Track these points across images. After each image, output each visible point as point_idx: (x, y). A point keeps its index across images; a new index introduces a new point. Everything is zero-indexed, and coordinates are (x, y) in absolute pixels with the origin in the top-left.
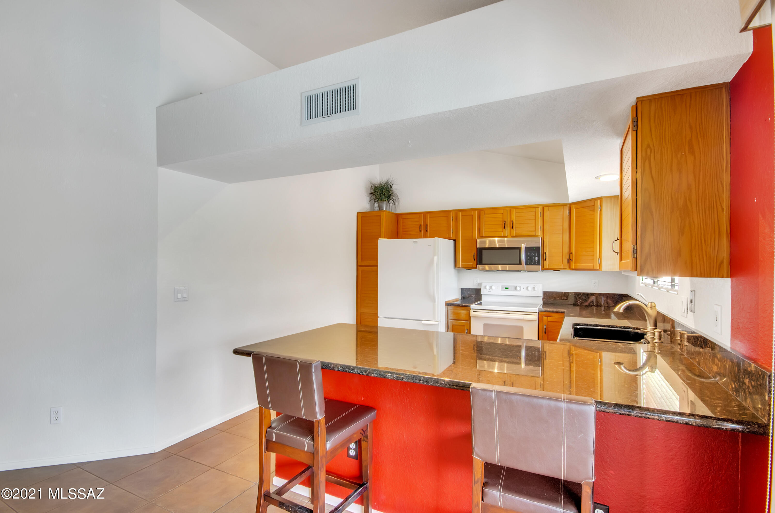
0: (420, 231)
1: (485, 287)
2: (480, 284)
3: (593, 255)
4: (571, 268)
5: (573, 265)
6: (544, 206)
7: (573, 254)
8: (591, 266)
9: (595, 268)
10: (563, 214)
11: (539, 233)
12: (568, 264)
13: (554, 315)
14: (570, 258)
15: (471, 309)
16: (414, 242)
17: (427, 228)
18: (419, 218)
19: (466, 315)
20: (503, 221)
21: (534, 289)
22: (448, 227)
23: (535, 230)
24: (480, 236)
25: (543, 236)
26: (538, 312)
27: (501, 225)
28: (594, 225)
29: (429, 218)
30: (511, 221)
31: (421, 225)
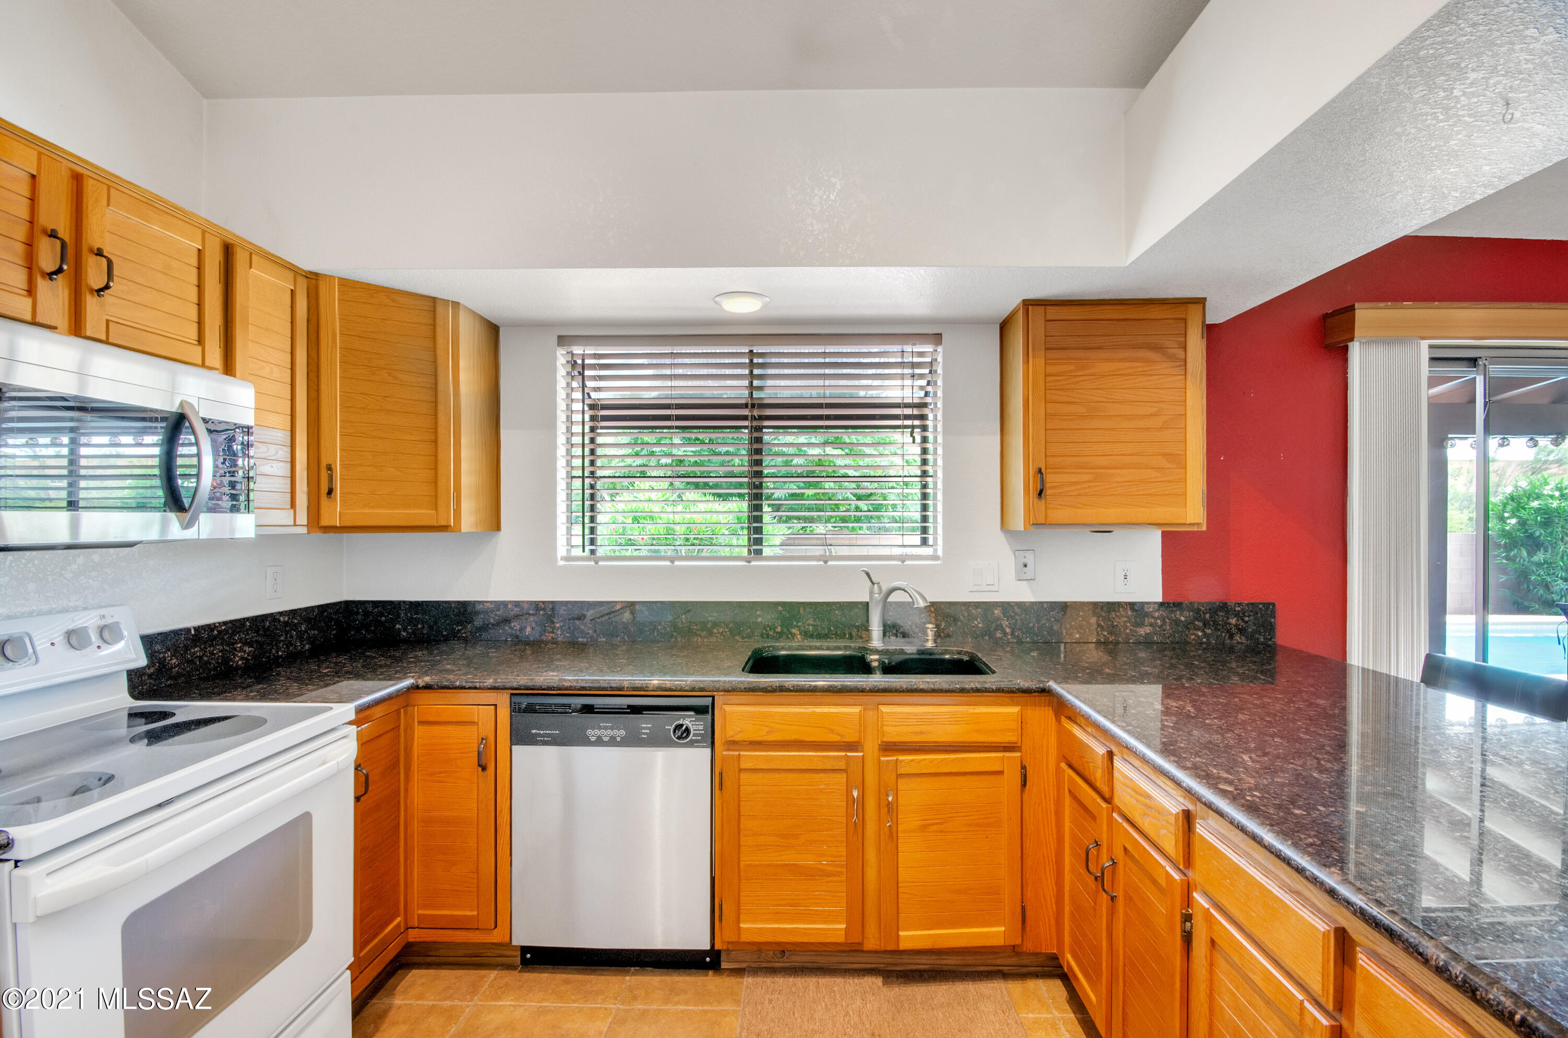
3: (435, 482)
4: (325, 522)
5: (333, 513)
6: (230, 241)
7: (334, 469)
8: (424, 515)
9: (439, 524)
10: (292, 307)
11: (215, 356)
12: (308, 507)
13: (378, 712)
14: (321, 488)
20: (39, 229)
21: (105, 634)
23: (200, 342)
25: (230, 370)
26: (353, 717)
27: (21, 247)
28: (437, 384)
30: (87, 248)
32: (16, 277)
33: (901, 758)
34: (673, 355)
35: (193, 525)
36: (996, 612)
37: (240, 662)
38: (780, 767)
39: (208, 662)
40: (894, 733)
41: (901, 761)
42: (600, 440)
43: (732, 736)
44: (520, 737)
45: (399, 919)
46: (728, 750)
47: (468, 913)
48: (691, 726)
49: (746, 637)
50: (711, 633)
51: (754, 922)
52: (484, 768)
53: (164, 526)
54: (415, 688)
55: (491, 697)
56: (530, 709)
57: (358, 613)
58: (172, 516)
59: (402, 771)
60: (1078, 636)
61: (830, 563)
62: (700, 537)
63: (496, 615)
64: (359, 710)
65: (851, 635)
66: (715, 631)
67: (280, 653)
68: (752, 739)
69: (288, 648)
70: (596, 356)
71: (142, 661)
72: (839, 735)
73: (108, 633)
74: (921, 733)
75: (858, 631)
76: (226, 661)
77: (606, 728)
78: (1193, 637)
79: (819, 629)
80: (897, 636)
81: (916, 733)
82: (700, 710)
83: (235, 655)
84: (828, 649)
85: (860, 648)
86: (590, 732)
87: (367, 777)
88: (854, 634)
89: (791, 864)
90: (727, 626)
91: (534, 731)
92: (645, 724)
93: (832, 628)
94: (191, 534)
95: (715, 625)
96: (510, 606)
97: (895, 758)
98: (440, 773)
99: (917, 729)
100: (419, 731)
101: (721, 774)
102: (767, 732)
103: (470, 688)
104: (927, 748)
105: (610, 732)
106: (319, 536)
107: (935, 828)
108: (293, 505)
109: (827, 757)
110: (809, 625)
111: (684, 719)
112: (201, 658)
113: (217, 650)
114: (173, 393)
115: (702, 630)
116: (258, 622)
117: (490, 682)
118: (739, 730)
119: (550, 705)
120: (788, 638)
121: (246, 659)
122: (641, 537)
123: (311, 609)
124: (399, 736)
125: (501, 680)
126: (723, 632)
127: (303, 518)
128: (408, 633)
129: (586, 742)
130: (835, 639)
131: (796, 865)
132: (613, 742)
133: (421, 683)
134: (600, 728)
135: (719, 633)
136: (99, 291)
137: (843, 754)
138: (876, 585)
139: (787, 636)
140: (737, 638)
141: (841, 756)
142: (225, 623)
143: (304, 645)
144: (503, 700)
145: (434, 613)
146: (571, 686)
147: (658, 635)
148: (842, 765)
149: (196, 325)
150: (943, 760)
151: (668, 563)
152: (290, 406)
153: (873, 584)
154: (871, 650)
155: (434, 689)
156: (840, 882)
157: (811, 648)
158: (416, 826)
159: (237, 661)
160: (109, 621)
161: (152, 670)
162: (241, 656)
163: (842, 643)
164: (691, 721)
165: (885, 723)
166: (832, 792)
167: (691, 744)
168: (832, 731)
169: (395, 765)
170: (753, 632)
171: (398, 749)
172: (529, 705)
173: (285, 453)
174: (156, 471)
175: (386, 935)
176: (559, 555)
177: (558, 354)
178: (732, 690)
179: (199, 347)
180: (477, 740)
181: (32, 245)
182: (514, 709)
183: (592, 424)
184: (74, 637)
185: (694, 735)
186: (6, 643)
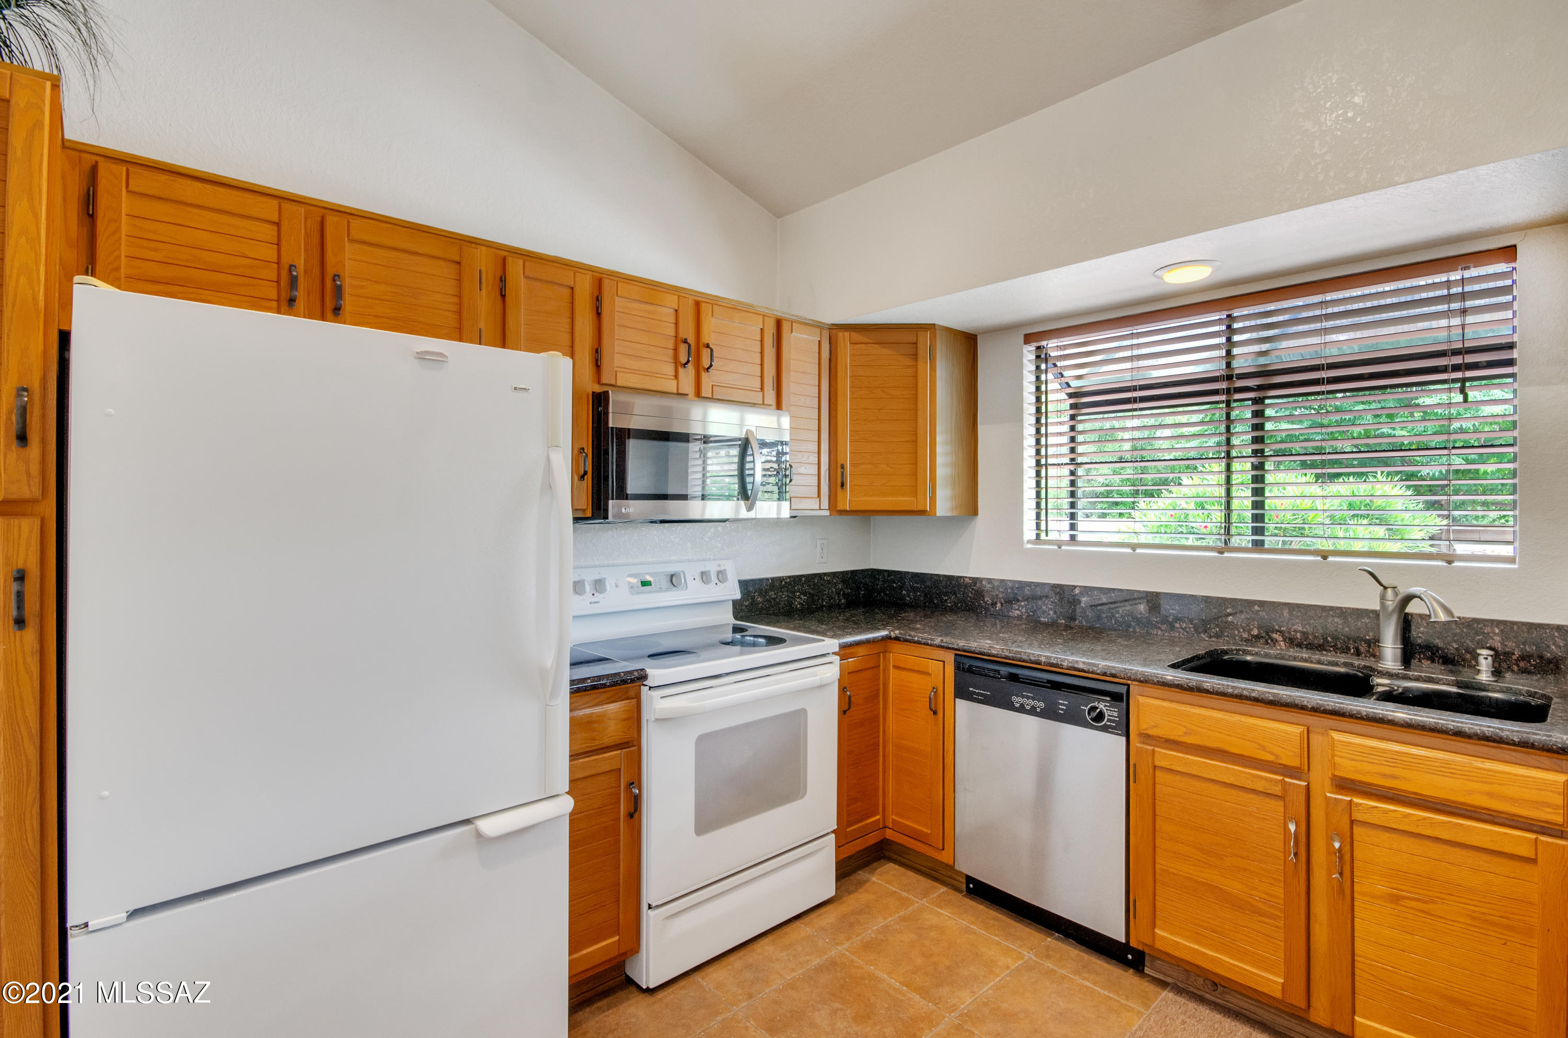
1: (579, 587)
3: (915, 474)
4: (840, 507)
5: (846, 500)
6: (780, 318)
7: (845, 469)
8: (905, 502)
9: (919, 509)
10: (819, 353)
11: (771, 397)
12: (829, 496)
13: (862, 651)
14: (837, 482)
15: (644, 690)
16: (422, 356)
17: (338, 291)
18: (278, 224)
19: (625, 720)
20: (679, 340)
21: (720, 576)
22: (460, 313)
23: (762, 389)
24: (599, 382)
25: (779, 406)
26: (837, 650)
27: (671, 352)
28: (916, 394)
29: (347, 244)
30: (701, 345)
31: (291, 267)
32: (669, 369)
33: (1357, 800)
34: (1132, 336)
35: (752, 509)
37: (798, 606)
38: (1200, 774)
39: (778, 603)
40: (1349, 769)
41: (1357, 805)
42: (1080, 427)
43: (1146, 729)
44: (962, 692)
45: (878, 817)
46: (1143, 743)
47: (924, 830)
48: (1105, 711)
49: (1214, 637)
50: (1172, 627)
51: (1172, 933)
52: (935, 713)
53: (737, 510)
54: (888, 638)
55: (941, 654)
56: (970, 670)
57: (878, 579)
58: (742, 503)
59: (881, 701)
61: (1330, 559)
62: (1283, 526)
63: (973, 589)
64: (843, 647)
65: (1357, 649)
66: (1177, 625)
67: (824, 603)
68: (1168, 737)
69: (830, 600)
70: (1059, 348)
71: (738, 596)
72: (1272, 754)
73: (721, 576)
74: (1393, 777)
75: (1369, 647)
76: (790, 604)
77: (1028, 698)
79: (1311, 637)
80: (1433, 661)
81: (1385, 776)
82: (1116, 698)
83: (795, 600)
84: (1319, 662)
85: (1365, 667)
86: (1014, 698)
87: (849, 698)
88: (1362, 649)
89: (1213, 885)
90: (1191, 621)
91: (971, 689)
92: (1063, 703)
93: (1329, 639)
94: (751, 515)
95: (1177, 619)
96: (984, 582)
97: (1349, 799)
98: (907, 710)
99: (1387, 770)
100: (893, 673)
101: (1135, 765)
102: (1185, 733)
103: (924, 644)
104: (1403, 798)
105: (1031, 702)
106: (837, 517)
107: (1414, 904)
108: (819, 495)
109: (1258, 776)
110: (1295, 631)
111: (1099, 703)
112: (774, 599)
113: (784, 596)
114: (741, 425)
115: (1163, 623)
116: (810, 578)
117: (938, 641)
118: (1154, 724)
119: (984, 668)
120: (1267, 643)
121: (801, 604)
122: (1204, 524)
123: (847, 572)
124: (879, 674)
125: (947, 640)
126: (1186, 628)
127: (825, 504)
128: (911, 598)
129: (1010, 706)
130: (1333, 653)
131: (1220, 889)
132: (1032, 712)
133: (893, 635)
134: (1023, 697)
135: (1181, 628)
136: (708, 368)
137: (1280, 778)
138: (1390, 591)
139: (1267, 641)
140: (1203, 635)
141: (1277, 779)
142: (789, 577)
143: (841, 600)
144: (950, 658)
145: (928, 583)
146: (997, 654)
147: (1115, 623)
148: (1277, 790)
149: (760, 378)
150: (1425, 819)
151: (1129, 550)
152: (817, 424)
153: (1385, 588)
154: (1379, 672)
155: (900, 641)
156: (1277, 927)
157: (1295, 659)
158: (890, 748)
159: (797, 603)
160: (722, 568)
161: (747, 603)
162: (799, 601)
163: (1342, 659)
164: (1105, 706)
165: (1336, 753)
166: (1265, 819)
167: (1105, 729)
168: (1264, 748)
169: (876, 696)
170: (1221, 631)
171: (879, 684)
172: (971, 666)
173: (814, 459)
174: (736, 473)
175: (867, 824)
176: (1026, 538)
177: (1025, 351)
178: (1145, 681)
179: (761, 393)
180: (931, 689)
181: (676, 350)
182: (958, 667)
183: (1072, 412)
184: (704, 576)
185: (1109, 720)
186: (672, 576)
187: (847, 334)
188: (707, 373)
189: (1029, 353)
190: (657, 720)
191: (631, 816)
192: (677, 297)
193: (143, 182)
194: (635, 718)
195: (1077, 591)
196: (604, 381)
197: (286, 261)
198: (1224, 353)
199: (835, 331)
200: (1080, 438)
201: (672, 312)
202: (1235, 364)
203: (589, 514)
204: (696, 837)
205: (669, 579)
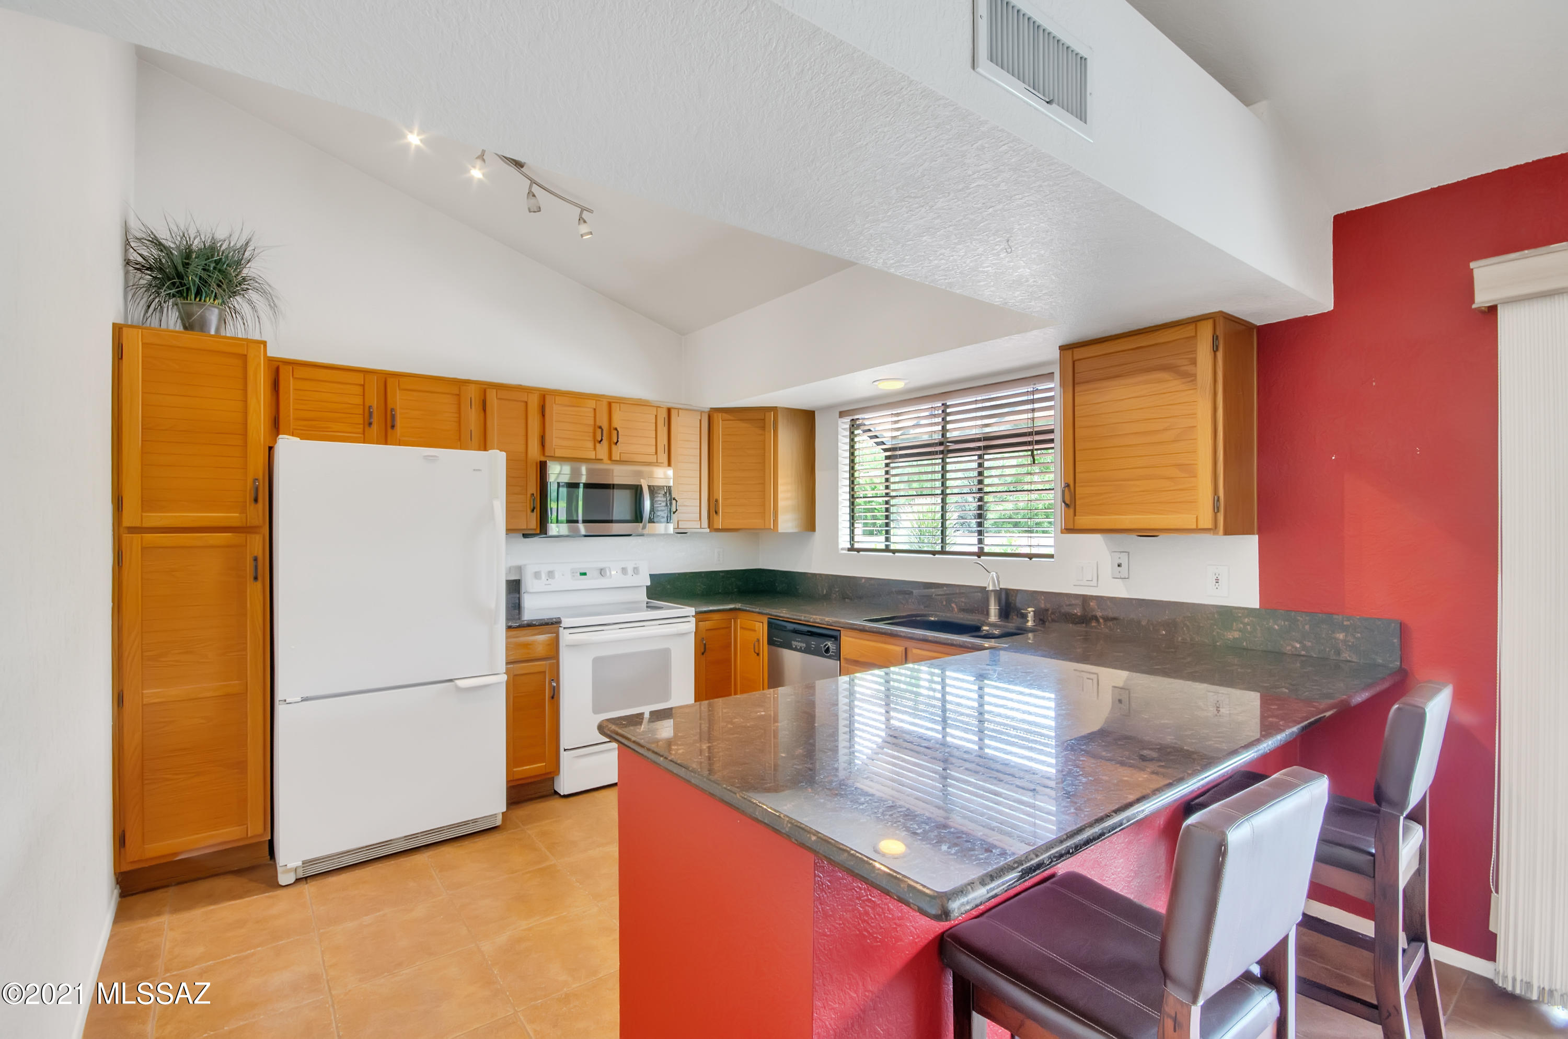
0: (370, 424)
1: (537, 575)
2: (520, 569)
3: (763, 505)
4: (715, 527)
5: (718, 522)
6: (670, 407)
7: (719, 502)
8: (756, 523)
9: (767, 528)
10: (700, 428)
11: (663, 458)
12: (708, 520)
13: (716, 616)
14: (713, 510)
15: (561, 629)
16: (426, 457)
17: (393, 417)
18: (363, 386)
19: (548, 645)
20: (596, 427)
21: (635, 571)
22: (459, 422)
23: (656, 453)
24: (544, 454)
25: (669, 465)
26: (694, 614)
27: (591, 434)
28: (764, 453)
29: (398, 392)
30: (612, 429)
31: (370, 407)
32: (590, 445)
35: (646, 528)
36: (1091, 604)
37: (699, 592)
44: (770, 641)
46: (845, 663)
48: (830, 647)
52: (758, 655)
54: (735, 609)
55: (761, 618)
57: (763, 576)
58: (636, 525)
59: (733, 649)
60: (1164, 632)
64: (698, 613)
65: (976, 610)
67: (720, 591)
69: (725, 589)
70: (874, 418)
71: (649, 584)
75: (982, 608)
76: (693, 591)
77: (799, 641)
78: (1289, 648)
82: (836, 638)
83: (697, 588)
85: (977, 619)
86: (793, 642)
87: (705, 645)
91: (774, 638)
92: (814, 643)
94: (645, 532)
96: (817, 576)
100: (739, 631)
105: (800, 644)
106: (714, 534)
108: (700, 519)
111: (828, 642)
112: (680, 587)
113: (688, 585)
116: (709, 574)
117: (757, 610)
121: (701, 591)
123: (739, 571)
124: (731, 631)
127: (705, 525)
129: (791, 648)
132: (800, 650)
133: (737, 607)
134: (797, 641)
136: (616, 443)
143: (734, 589)
144: (765, 621)
149: (655, 447)
152: (699, 473)
154: (984, 622)
155: (742, 610)
158: (738, 679)
159: (698, 590)
160: (637, 566)
161: (654, 589)
164: (831, 644)
167: (829, 657)
169: (728, 646)
171: (730, 639)
172: (775, 626)
173: (697, 496)
176: (841, 546)
177: (839, 422)
178: (853, 628)
179: (655, 456)
180: (755, 640)
181: (594, 433)
182: (770, 624)
183: (887, 461)
184: (624, 571)
185: (832, 652)
186: (601, 570)
187: (720, 415)
188: (616, 446)
189: (844, 424)
190: (567, 646)
191: (553, 697)
192: (595, 401)
193: (300, 372)
194: (555, 645)
195: (863, 581)
196: (546, 454)
197: (367, 404)
198: (940, 428)
199: (712, 414)
200: (892, 479)
201: (592, 410)
202: (948, 435)
203: (538, 532)
204: (593, 714)
205: (599, 572)
